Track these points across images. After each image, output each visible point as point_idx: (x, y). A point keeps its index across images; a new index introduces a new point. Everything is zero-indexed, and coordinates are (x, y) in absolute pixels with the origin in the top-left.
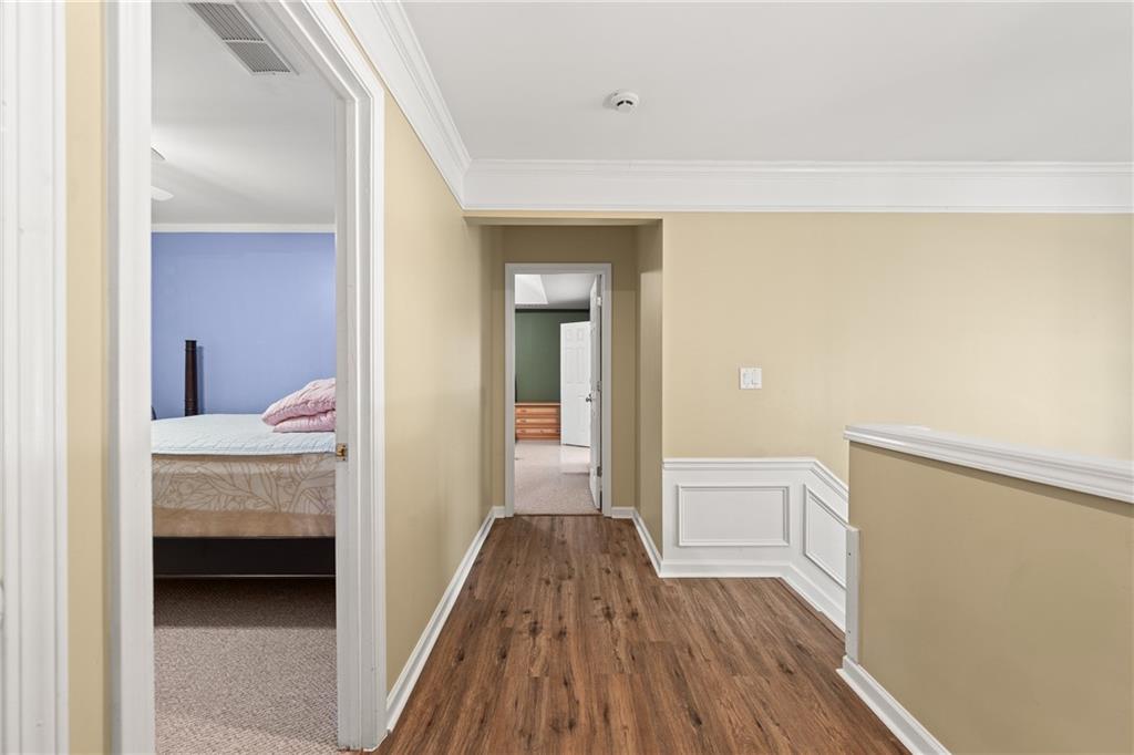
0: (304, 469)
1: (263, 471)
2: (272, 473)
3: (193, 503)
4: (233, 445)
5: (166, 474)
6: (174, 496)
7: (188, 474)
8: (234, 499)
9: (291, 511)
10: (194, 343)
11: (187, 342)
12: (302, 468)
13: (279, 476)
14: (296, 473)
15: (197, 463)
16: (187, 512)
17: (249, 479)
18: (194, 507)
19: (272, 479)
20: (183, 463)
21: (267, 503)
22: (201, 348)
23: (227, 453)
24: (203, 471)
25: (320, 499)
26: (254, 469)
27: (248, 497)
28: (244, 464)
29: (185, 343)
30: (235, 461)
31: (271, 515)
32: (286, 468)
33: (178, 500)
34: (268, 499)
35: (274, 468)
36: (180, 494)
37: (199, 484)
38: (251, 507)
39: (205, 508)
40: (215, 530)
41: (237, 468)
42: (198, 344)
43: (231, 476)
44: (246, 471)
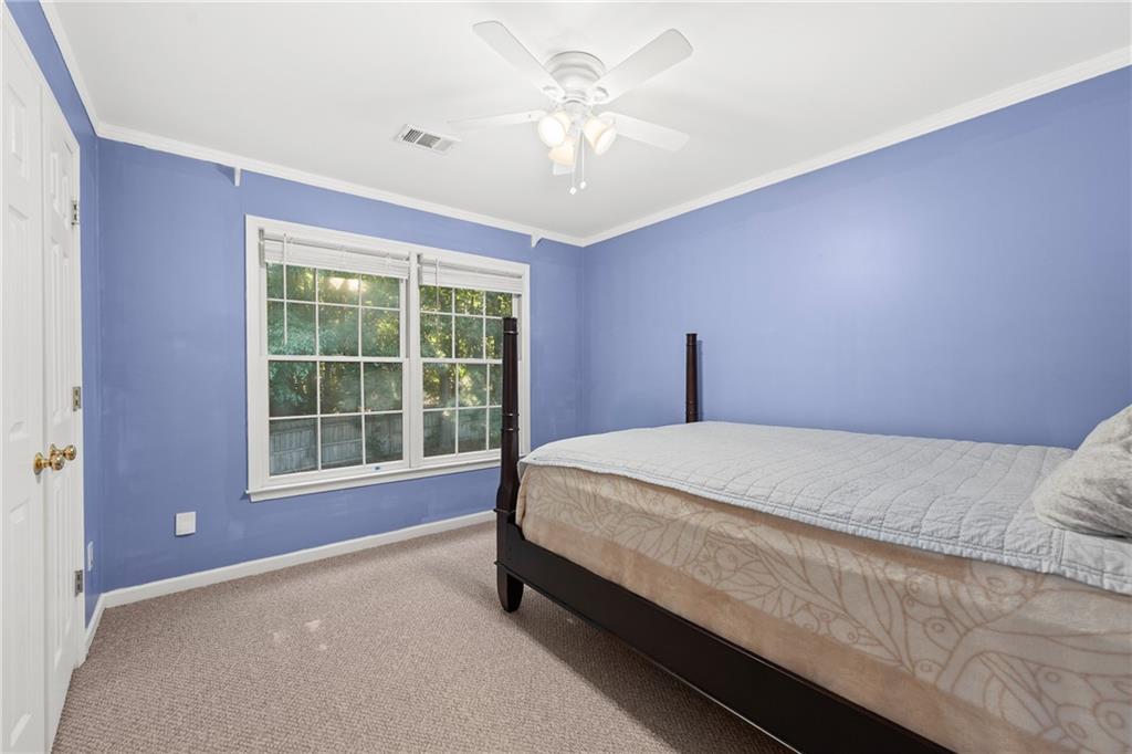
0: (982, 600)
1: (869, 572)
2: (891, 583)
3: (736, 588)
4: (800, 501)
5: (698, 527)
6: (710, 565)
7: (730, 537)
8: (807, 606)
9: (944, 685)
10: (694, 336)
11: (688, 335)
12: (973, 594)
13: (909, 596)
14: (958, 601)
15: (742, 522)
16: (727, 599)
17: (839, 579)
18: (739, 596)
19: (894, 599)
20: (722, 516)
21: (881, 644)
22: (701, 342)
23: (793, 516)
24: (752, 538)
25: (1039, 695)
26: (850, 563)
27: (837, 615)
28: (827, 547)
29: (685, 337)
30: (808, 535)
31: (894, 676)
32: (924, 580)
33: (715, 576)
34: (881, 635)
35: (898, 574)
36: (717, 566)
37: (747, 559)
38: (843, 637)
39: (756, 604)
40: (773, 650)
41: (814, 550)
42: (698, 339)
43: (803, 562)
44: (832, 561)
